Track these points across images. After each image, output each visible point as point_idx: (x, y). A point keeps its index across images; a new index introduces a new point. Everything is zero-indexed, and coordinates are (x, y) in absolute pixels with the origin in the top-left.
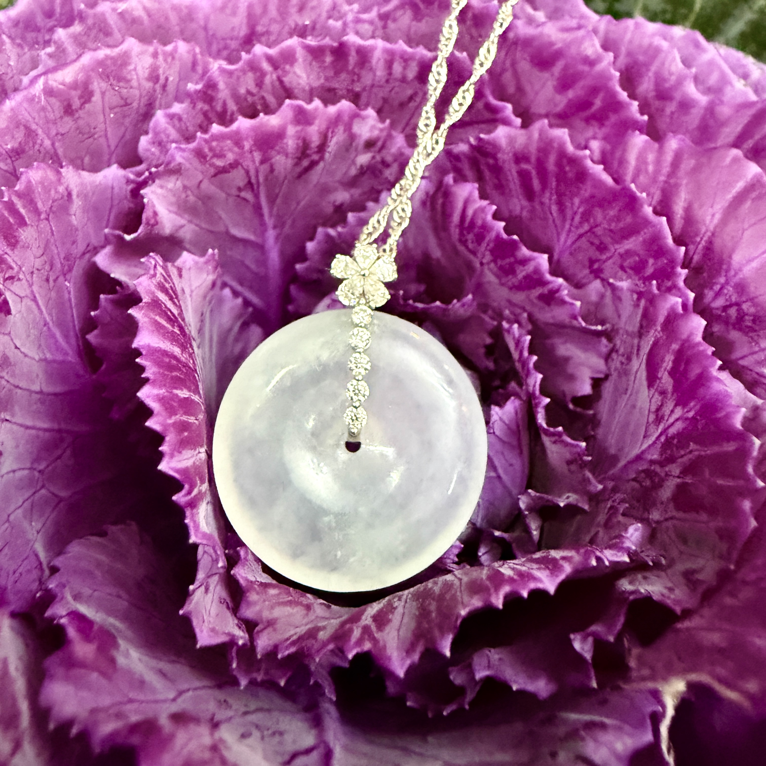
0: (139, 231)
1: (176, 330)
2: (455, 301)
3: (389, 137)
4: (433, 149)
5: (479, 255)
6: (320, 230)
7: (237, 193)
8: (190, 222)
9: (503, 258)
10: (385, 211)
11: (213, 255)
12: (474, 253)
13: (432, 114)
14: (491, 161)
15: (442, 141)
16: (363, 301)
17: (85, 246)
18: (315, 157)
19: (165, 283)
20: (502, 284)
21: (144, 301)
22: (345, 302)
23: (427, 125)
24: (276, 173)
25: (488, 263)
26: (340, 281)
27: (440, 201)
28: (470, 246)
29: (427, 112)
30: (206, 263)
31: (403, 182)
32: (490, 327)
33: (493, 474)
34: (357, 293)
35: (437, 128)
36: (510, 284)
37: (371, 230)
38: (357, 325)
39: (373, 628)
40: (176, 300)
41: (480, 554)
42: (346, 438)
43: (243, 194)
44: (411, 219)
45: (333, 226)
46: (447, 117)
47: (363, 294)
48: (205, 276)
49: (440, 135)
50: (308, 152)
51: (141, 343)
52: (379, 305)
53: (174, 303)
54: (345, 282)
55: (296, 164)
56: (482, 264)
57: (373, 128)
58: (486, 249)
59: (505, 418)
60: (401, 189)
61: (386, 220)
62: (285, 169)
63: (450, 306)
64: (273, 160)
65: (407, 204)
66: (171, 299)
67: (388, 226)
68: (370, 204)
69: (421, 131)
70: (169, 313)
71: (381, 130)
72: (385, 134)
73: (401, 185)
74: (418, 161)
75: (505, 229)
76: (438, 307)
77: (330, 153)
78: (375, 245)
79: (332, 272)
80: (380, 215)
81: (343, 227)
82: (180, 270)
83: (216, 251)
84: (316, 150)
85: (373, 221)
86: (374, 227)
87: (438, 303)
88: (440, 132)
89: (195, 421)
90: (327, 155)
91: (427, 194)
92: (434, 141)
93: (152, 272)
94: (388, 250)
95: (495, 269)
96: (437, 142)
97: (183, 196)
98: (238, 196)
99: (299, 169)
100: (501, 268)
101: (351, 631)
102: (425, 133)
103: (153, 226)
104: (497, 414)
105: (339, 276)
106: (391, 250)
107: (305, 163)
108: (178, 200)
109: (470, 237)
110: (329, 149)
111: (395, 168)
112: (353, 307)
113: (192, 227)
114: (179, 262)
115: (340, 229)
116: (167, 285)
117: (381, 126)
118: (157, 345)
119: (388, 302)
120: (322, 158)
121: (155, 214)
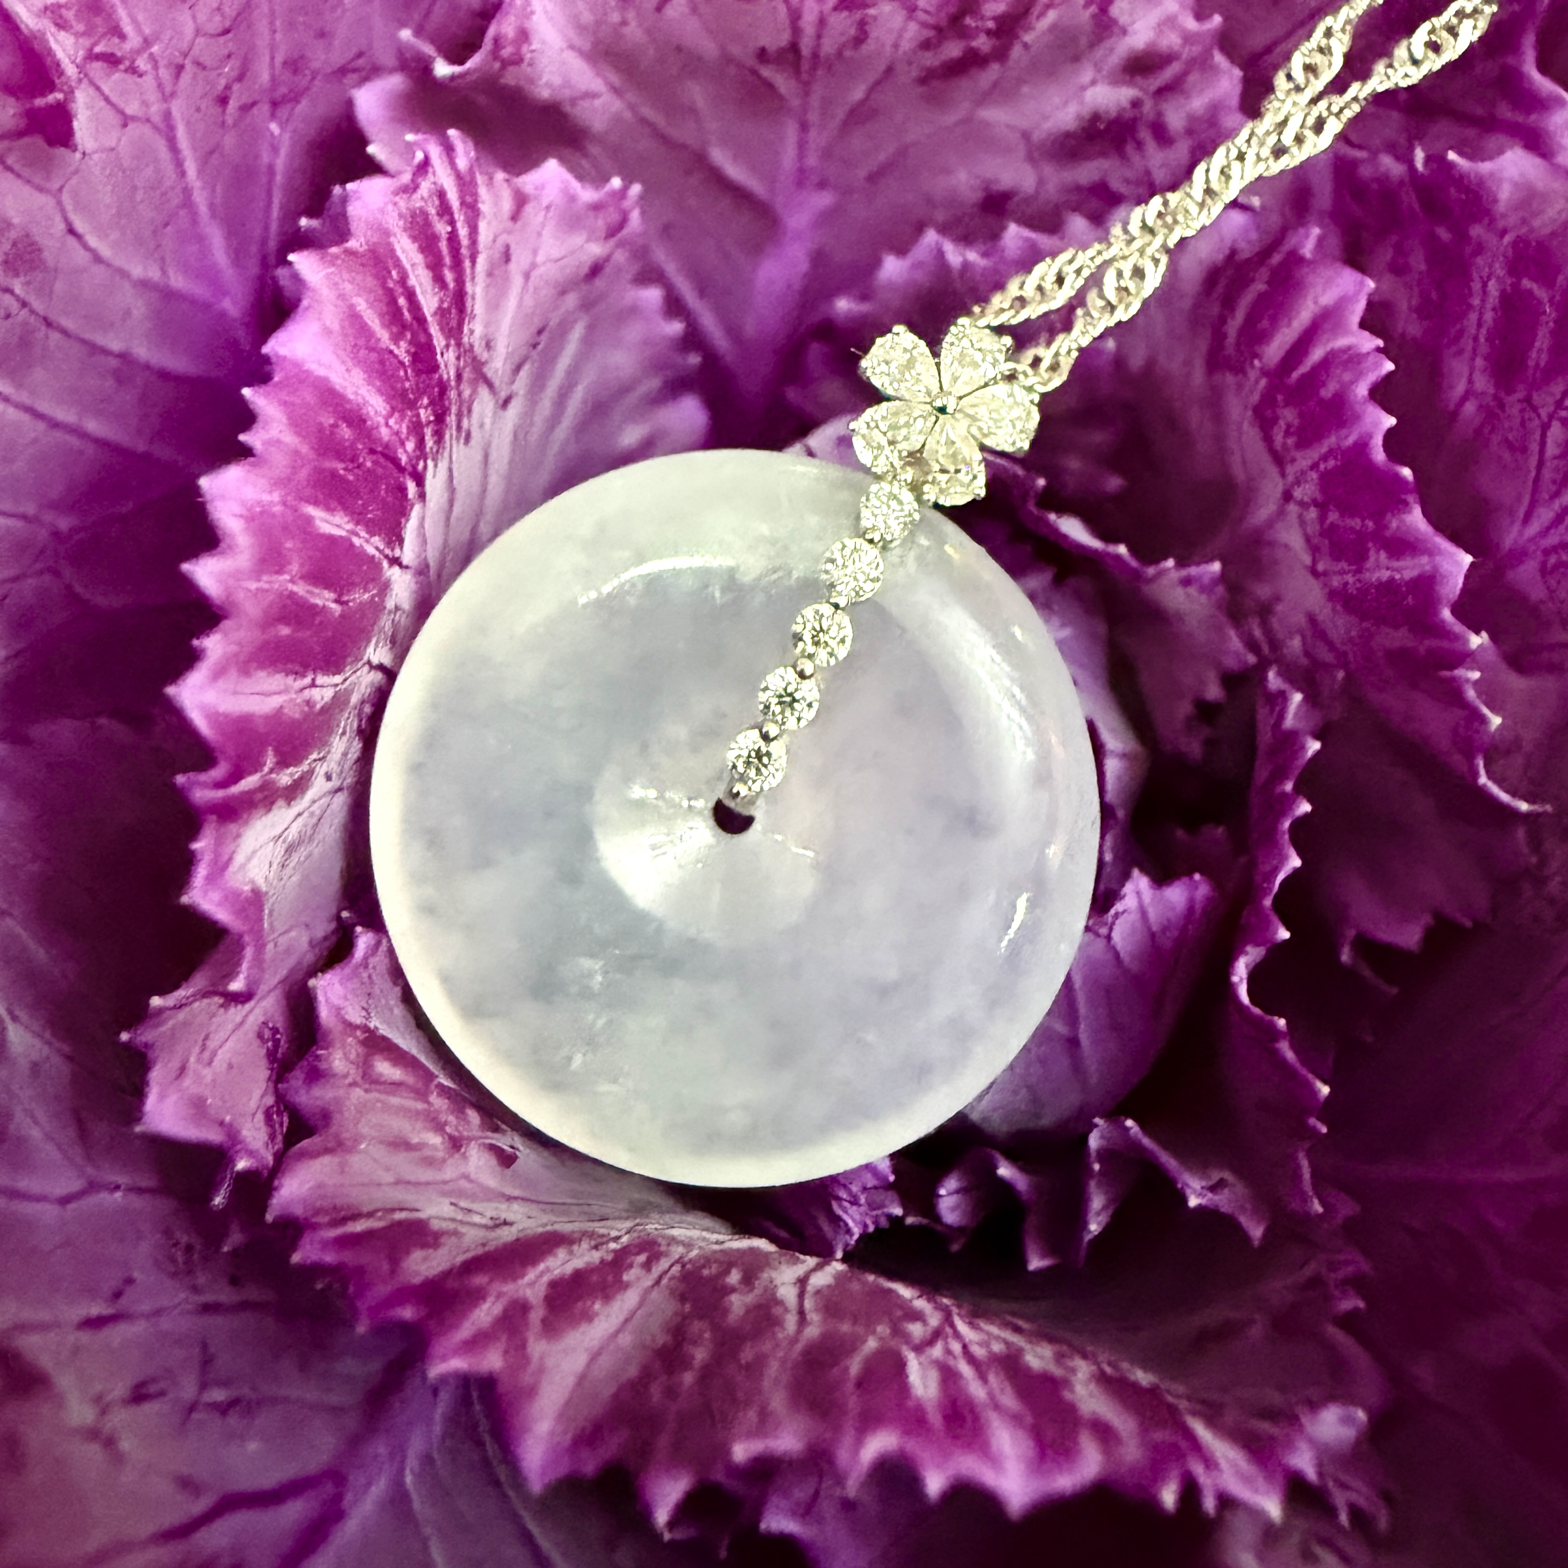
0: (469, 64)
1: (402, 351)
2: (1170, 563)
3: (1202, 63)
4: (1299, 140)
5: (1291, 470)
6: (931, 237)
7: (751, 62)
8: (616, 91)
9: (1346, 511)
10: (1088, 259)
11: (622, 194)
12: (1279, 460)
13: (1341, 45)
14: (1444, 234)
15: (1333, 127)
16: (909, 474)
17: (350, 55)
18: (982, 43)
19: (434, 219)
20: (1314, 572)
21: (352, 244)
22: (864, 455)
23: (1310, 69)
24: (868, 47)
25: (1302, 504)
26: (874, 397)
27: (1259, 286)
28: (1279, 438)
29: (1328, 33)
30: (596, 207)
31: (1173, 198)
32: (1230, 662)
33: (1060, 1028)
34: (905, 447)
35: (1338, 86)
36: (1336, 582)
37: (1029, 291)
38: (862, 534)
39: (536, 1316)
40: (449, 276)
41: (942, 1192)
42: (720, 792)
43: (766, 72)
44: (1146, 303)
45: (965, 239)
46: (1380, 67)
47: (916, 458)
48: (578, 239)
49: (1335, 109)
50: (969, 21)
51: (283, 351)
52: (947, 502)
53: (439, 280)
54: (884, 405)
55: (926, 45)
56: (1287, 496)
57: (1170, 22)
58: (1314, 466)
59: (1152, 914)
60: (1160, 215)
61: (1080, 282)
62: (896, 46)
63: (1151, 571)
64: (872, 11)
65: (1156, 261)
66: (435, 267)
67: (1078, 300)
68: (1078, 224)
69: (1289, 77)
70: (402, 301)
71: (1188, 38)
72: (1196, 50)
73: (1166, 203)
74: (1241, 157)
75: (1390, 434)
76: (1118, 557)
77: (1026, 46)
78: (1008, 340)
79: (864, 363)
80: (1071, 262)
81: (985, 255)
82: (521, 200)
83: (636, 189)
84: (991, 24)
85: (1045, 270)
86: (1040, 288)
87: (1122, 549)
88: (1338, 101)
89: (333, 606)
90: (1016, 51)
91: (1233, 252)
92: (1311, 121)
93: (406, 178)
94: (1045, 365)
95: (1313, 528)
96: (1319, 126)
97: (615, 17)
98: (755, 73)
99: (931, 60)
100: (1329, 532)
101: (477, 1296)
102: (1298, 89)
103: (505, 64)
104: (1138, 893)
105: (876, 382)
106: (1054, 367)
107: (953, 50)
108: (598, 23)
109: (1288, 415)
110: (1028, 38)
111: (1181, 151)
112: (878, 478)
113: (617, 105)
114: (529, 181)
115: (972, 256)
116: (442, 228)
117: (1191, 24)
118: (321, 372)
119: (973, 504)
120: (1001, 54)
121: (524, 35)
